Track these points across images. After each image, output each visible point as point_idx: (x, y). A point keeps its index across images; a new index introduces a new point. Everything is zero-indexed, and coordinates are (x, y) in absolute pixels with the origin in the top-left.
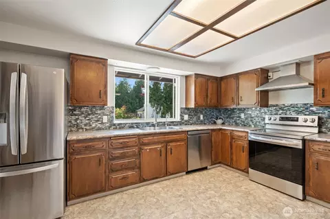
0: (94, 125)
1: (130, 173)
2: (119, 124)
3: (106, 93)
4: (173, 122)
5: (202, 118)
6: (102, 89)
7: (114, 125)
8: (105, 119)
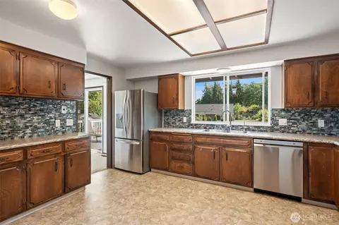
0: (177, 124)
1: (186, 165)
2: (196, 125)
3: (177, 99)
4: (259, 127)
5: (321, 123)
6: (175, 96)
7: (192, 125)
8: (185, 119)
